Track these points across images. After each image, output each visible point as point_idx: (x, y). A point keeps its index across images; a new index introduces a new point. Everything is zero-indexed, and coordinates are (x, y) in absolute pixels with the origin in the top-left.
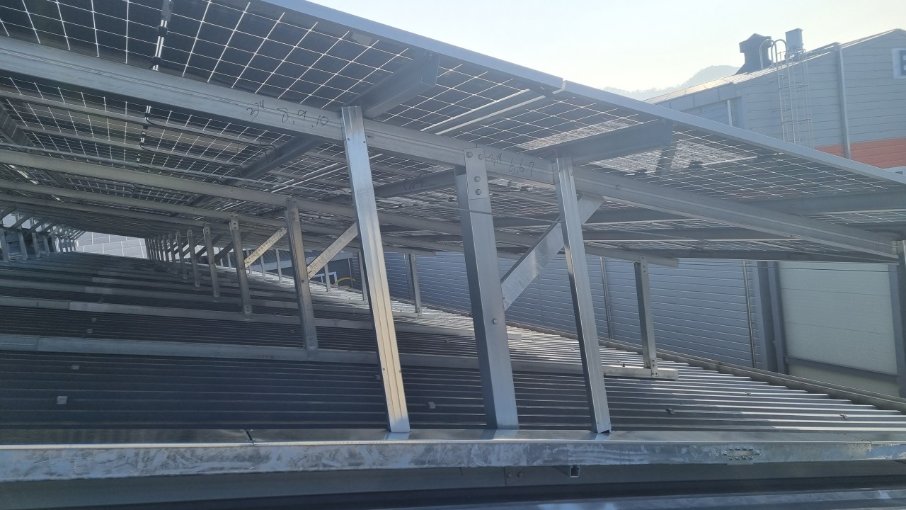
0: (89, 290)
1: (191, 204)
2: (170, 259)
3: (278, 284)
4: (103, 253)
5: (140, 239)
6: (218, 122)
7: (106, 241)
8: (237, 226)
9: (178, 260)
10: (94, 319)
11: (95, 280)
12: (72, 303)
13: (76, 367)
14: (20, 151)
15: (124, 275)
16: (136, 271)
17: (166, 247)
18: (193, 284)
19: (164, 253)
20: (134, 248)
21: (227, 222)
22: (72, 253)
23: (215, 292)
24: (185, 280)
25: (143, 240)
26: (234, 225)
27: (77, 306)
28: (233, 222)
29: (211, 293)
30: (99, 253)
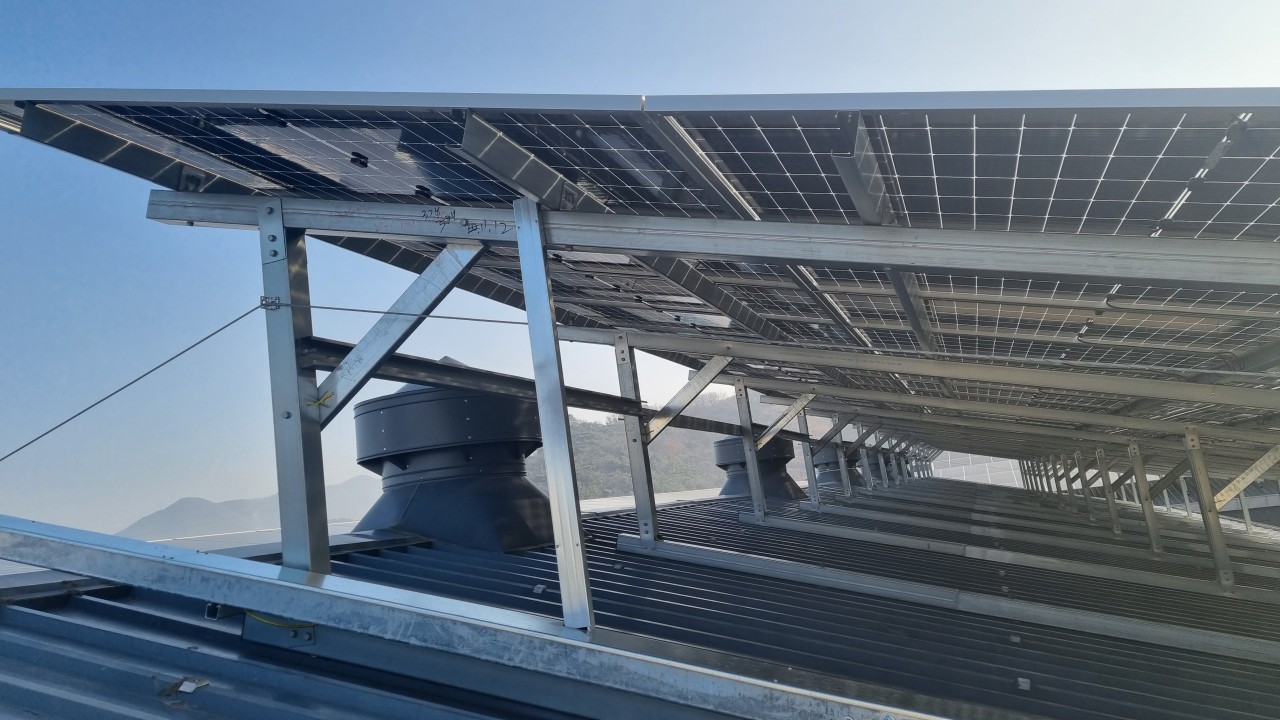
0: (976, 530)
1: (1116, 412)
2: (1054, 489)
3: (1243, 536)
4: (964, 478)
5: (1010, 461)
6: (1190, 291)
7: (966, 463)
8: (1196, 443)
9: (1065, 492)
10: (1002, 573)
11: (976, 516)
12: (968, 548)
13: (1016, 639)
14: (927, 358)
15: (1007, 511)
16: (1018, 506)
17: (1047, 471)
18: (1109, 529)
19: (1044, 479)
20: (1004, 472)
21: (1180, 437)
22: (929, 479)
23: (1154, 544)
24: (1092, 522)
25: (1016, 462)
26: (1191, 442)
27: (974, 552)
28: (1189, 437)
29: (1148, 546)
30: (961, 479)
